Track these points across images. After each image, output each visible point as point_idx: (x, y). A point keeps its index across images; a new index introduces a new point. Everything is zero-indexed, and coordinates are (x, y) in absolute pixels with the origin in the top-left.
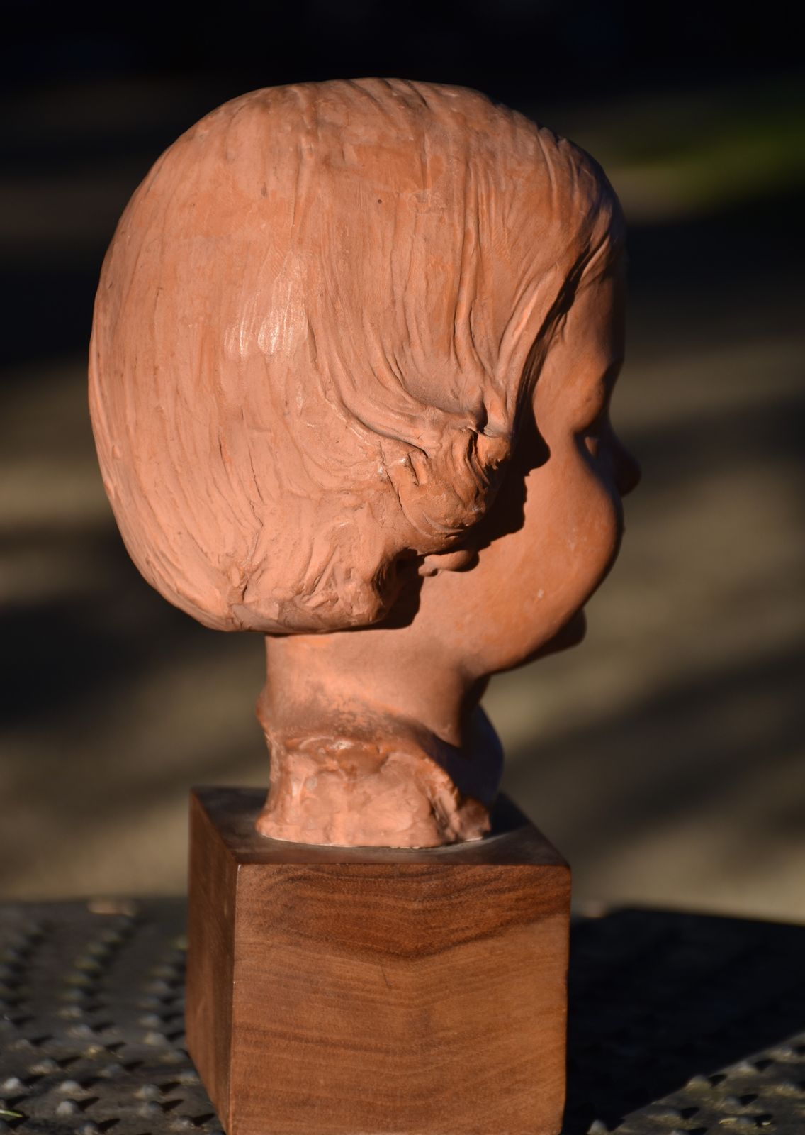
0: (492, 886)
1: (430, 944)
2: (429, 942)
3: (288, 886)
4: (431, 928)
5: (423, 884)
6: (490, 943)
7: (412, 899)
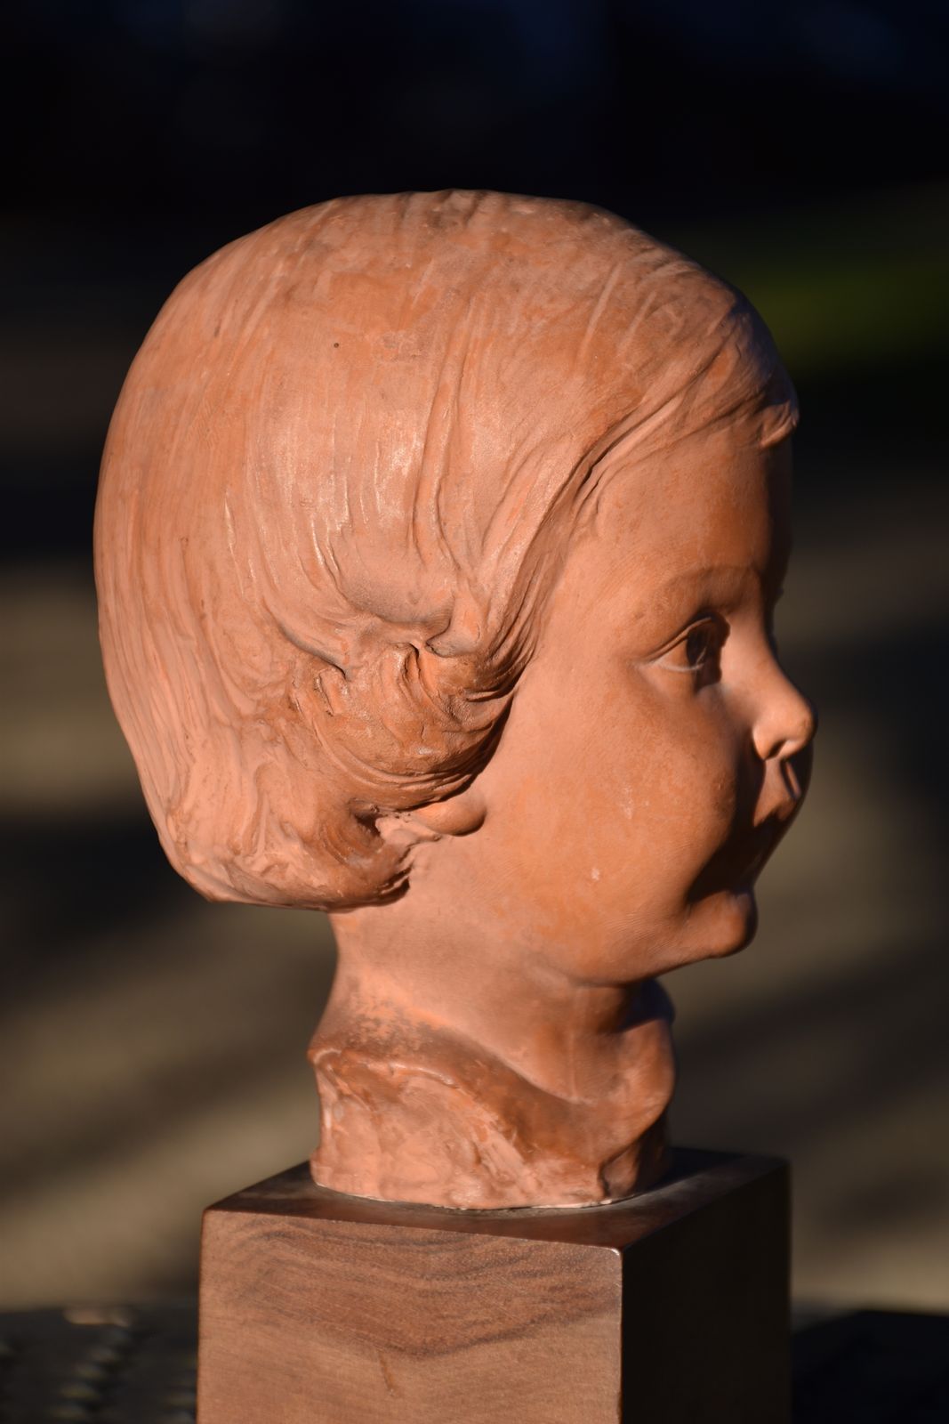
0: (520, 1266)
1: (442, 1339)
2: (440, 1336)
3: (265, 1244)
4: (443, 1317)
5: (432, 1256)
6: (518, 1345)
7: (418, 1276)
